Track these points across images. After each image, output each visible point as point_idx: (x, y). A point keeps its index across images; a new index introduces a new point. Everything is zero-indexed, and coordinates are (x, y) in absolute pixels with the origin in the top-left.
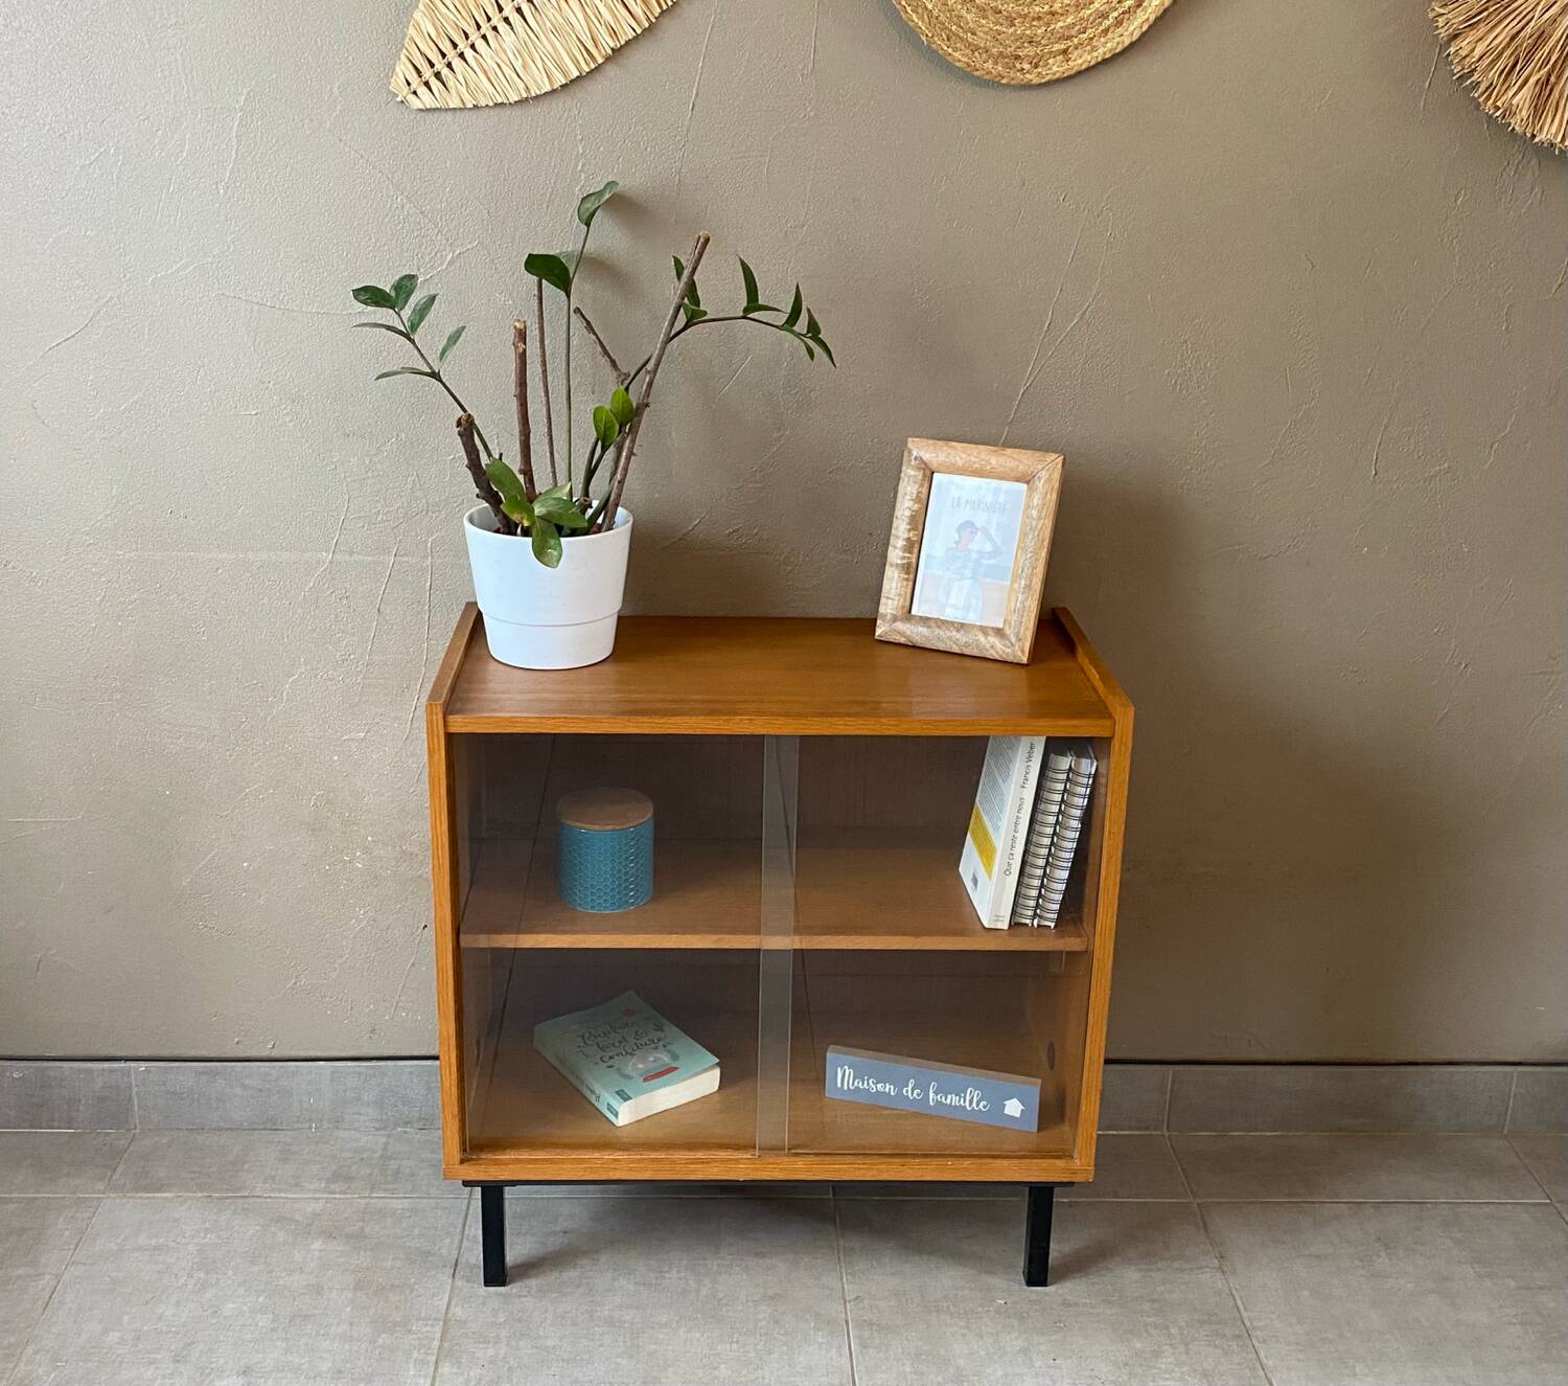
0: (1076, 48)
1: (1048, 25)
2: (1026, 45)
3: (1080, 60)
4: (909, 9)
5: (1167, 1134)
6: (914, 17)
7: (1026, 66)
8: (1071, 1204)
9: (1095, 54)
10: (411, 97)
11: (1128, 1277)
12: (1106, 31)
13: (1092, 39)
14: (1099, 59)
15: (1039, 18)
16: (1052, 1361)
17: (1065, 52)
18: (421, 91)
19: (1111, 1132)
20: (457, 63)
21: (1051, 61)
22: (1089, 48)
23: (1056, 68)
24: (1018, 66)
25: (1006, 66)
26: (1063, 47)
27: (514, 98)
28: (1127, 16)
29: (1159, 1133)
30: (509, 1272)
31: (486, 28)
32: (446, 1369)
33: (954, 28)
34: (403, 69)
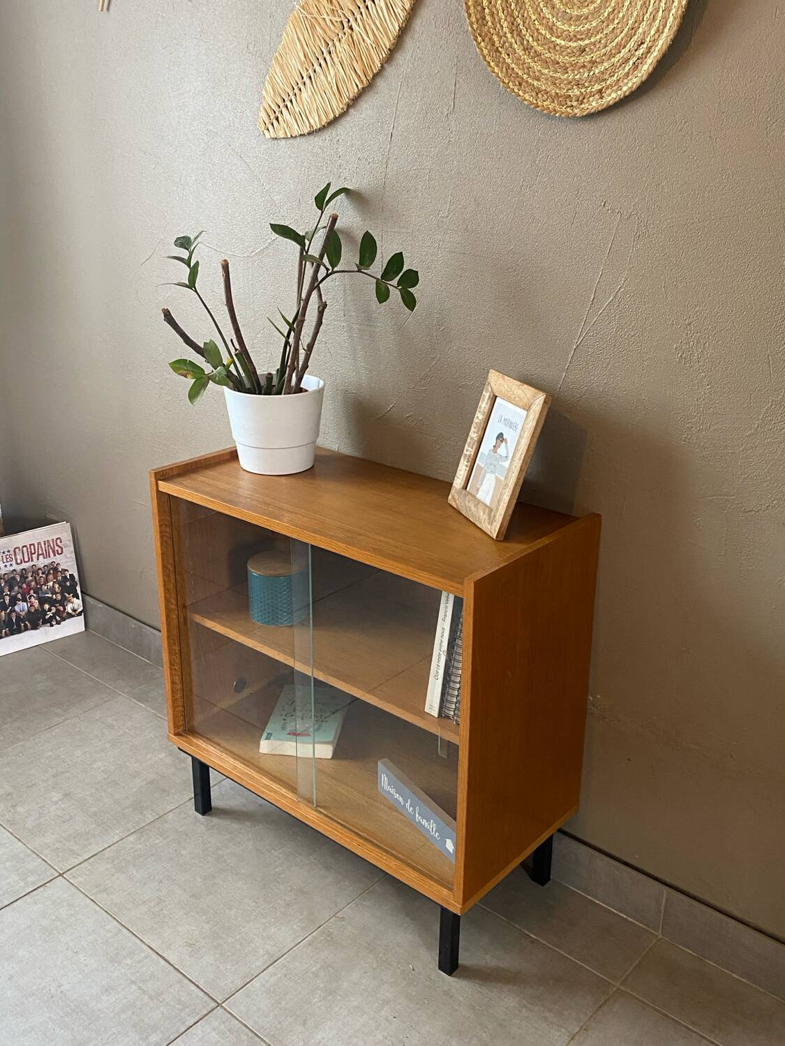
0: (607, 88)
1: (590, 71)
2: (575, 87)
3: (612, 97)
4: (492, 64)
5: (660, 936)
6: (496, 70)
7: (575, 104)
8: (533, 941)
9: (619, 93)
10: (266, 132)
11: (506, 1002)
12: (627, 75)
13: (618, 80)
14: (622, 96)
15: (584, 66)
16: (392, 1017)
17: (600, 91)
18: (270, 127)
19: (622, 915)
20: (284, 110)
21: (591, 99)
22: (616, 87)
23: (595, 104)
24: (569, 103)
25: (560, 104)
26: (600, 87)
27: (306, 132)
28: (640, 61)
29: (655, 933)
30: (213, 810)
31: (296, 91)
32: (131, 838)
33: (525, 76)
34: (263, 115)
